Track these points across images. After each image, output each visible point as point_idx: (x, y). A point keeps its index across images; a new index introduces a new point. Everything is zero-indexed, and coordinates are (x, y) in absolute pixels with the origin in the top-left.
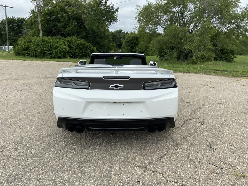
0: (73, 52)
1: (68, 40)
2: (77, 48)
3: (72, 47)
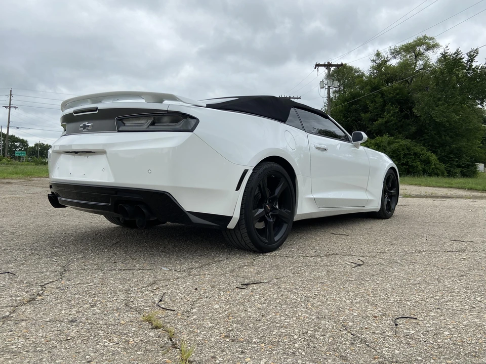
1: (376, 143)
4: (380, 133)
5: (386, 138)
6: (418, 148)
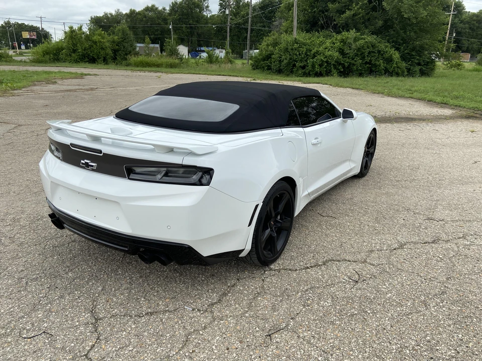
0: (347, 62)
1: (342, 39)
2: (357, 55)
3: (347, 54)
4: (346, 27)
5: (352, 34)
6: (383, 46)
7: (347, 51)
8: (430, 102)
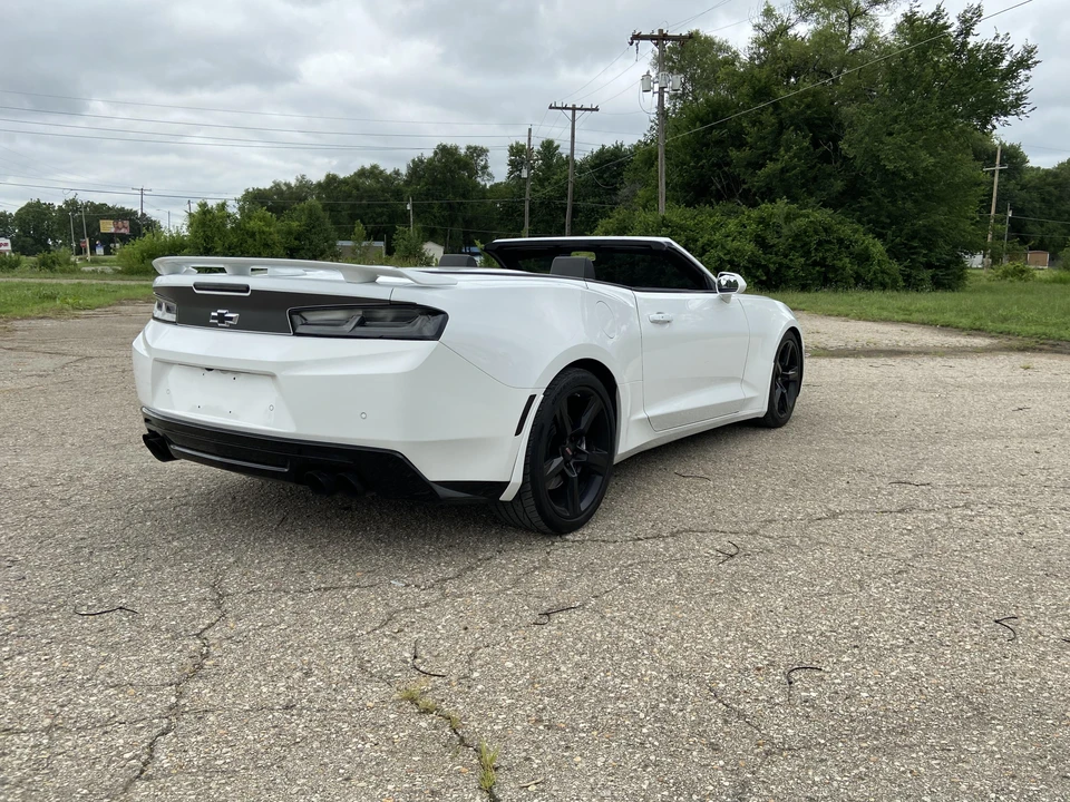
0: (774, 263)
1: (761, 217)
2: (793, 248)
3: (773, 246)
4: (769, 194)
5: (782, 206)
6: (848, 229)
7: (772, 239)
8: (946, 327)
